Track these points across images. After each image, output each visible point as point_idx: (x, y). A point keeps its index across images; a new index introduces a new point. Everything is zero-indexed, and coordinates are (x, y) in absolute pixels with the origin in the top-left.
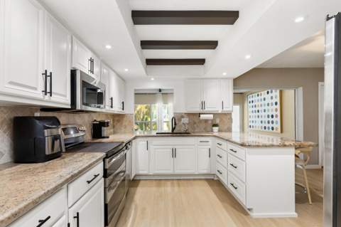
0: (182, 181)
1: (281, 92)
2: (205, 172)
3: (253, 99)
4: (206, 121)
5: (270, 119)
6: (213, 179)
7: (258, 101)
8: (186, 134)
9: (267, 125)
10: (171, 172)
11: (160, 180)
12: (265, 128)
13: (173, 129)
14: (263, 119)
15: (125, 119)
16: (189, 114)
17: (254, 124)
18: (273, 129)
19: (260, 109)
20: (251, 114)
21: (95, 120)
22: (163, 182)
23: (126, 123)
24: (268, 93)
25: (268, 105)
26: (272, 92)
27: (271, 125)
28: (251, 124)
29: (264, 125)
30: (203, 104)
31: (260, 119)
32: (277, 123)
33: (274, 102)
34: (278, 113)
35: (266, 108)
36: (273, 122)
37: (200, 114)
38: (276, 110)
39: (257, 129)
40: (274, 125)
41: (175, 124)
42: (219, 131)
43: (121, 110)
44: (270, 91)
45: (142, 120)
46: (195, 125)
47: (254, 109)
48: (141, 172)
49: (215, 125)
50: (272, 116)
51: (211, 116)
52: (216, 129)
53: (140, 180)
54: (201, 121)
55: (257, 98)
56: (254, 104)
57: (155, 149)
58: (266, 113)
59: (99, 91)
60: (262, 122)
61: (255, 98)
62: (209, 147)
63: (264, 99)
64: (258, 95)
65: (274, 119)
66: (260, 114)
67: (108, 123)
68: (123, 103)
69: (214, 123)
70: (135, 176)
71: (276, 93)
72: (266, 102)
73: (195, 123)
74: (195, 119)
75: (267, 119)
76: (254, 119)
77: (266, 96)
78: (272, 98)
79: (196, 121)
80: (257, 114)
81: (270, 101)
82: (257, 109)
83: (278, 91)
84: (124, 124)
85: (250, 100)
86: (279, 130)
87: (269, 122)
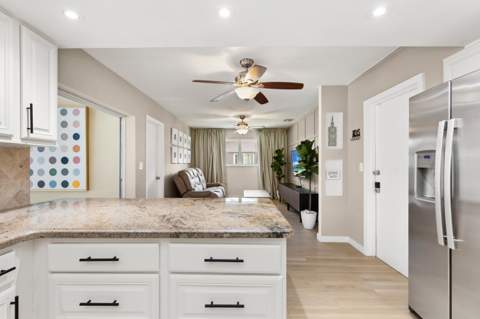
5: (59, 166)
9: (47, 178)
12: (41, 184)
18: (65, 184)
26: (65, 113)
27: (59, 178)
32: (77, 172)
33: (70, 131)
34: (82, 154)
36: (65, 172)
38: (76, 149)
40: (70, 178)
50: (65, 160)
58: (47, 154)
65: (70, 166)
71: (76, 118)
75: (48, 167)
78: (64, 124)
81: (59, 131)
83: (83, 111)
86: (83, 186)
87: (53, 172)
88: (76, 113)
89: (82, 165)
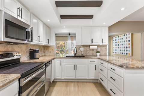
0: (80, 83)
1: (132, 34)
2: (93, 78)
3: (116, 39)
4: (93, 50)
5: (126, 49)
6: (97, 82)
7: (119, 40)
8: (82, 57)
9: (123, 52)
10: (73, 78)
11: (68, 82)
12: (122, 53)
13: (75, 54)
14: (121, 49)
15: (50, 48)
16: (84, 46)
17: (116, 51)
18: (127, 54)
19: (119, 44)
20: (114, 46)
21: (30, 49)
22: (69, 83)
23: (51, 51)
24: (124, 35)
25: (124, 41)
26: (126, 35)
27: (126, 52)
28: (115, 51)
29: (121, 52)
30: (92, 40)
31: (119, 49)
32: (129, 51)
33: (128, 39)
34: (131, 46)
35: (123, 43)
36: (127, 51)
37: (90, 46)
38: (129, 44)
39: (118, 54)
40: (128, 52)
41: (76, 51)
42: (100, 55)
43: (47, 44)
44: (125, 34)
45: (61, 49)
46: (87, 52)
47: (116, 44)
48: (57, 78)
49: (98, 52)
50: (127, 47)
51: (96, 47)
52: (98, 54)
53: (57, 82)
54: (90, 50)
55: (118, 38)
56: (116, 41)
57: (65, 65)
58: (123, 46)
59: (27, 30)
60: (120, 50)
61: (117, 38)
62: (95, 64)
63: (122, 39)
64: (118, 37)
65: (128, 49)
66: (119, 46)
67: (38, 50)
68: (48, 40)
69: (97, 51)
70: (54, 79)
71: (129, 36)
72: (123, 40)
73: (87, 51)
74: (87, 49)
75: (123, 49)
76: (116, 49)
77: (123, 37)
78: (127, 38)
79: (88, 49)
80: (118, 46)
81: (125, 40)
82: (118, 44)
83: (131, 34)
84: (50, 51)
85: (114, 39)
86: (131, 55)
87: (124, 50)
88: (129, 34)
89: (130, 49)
